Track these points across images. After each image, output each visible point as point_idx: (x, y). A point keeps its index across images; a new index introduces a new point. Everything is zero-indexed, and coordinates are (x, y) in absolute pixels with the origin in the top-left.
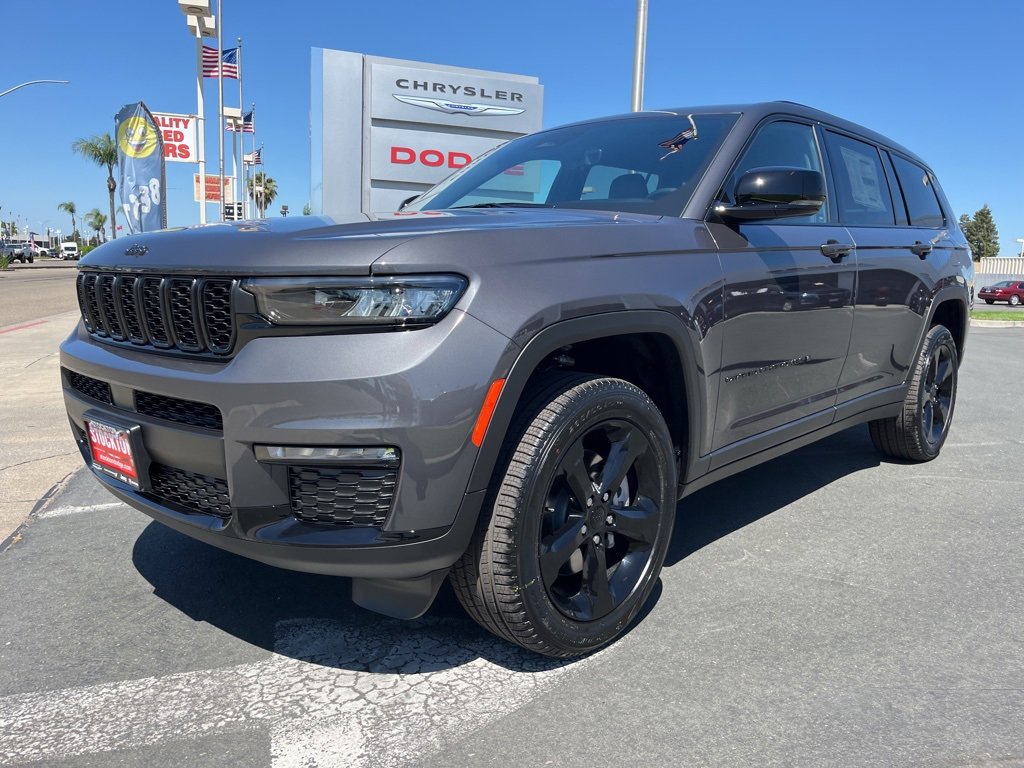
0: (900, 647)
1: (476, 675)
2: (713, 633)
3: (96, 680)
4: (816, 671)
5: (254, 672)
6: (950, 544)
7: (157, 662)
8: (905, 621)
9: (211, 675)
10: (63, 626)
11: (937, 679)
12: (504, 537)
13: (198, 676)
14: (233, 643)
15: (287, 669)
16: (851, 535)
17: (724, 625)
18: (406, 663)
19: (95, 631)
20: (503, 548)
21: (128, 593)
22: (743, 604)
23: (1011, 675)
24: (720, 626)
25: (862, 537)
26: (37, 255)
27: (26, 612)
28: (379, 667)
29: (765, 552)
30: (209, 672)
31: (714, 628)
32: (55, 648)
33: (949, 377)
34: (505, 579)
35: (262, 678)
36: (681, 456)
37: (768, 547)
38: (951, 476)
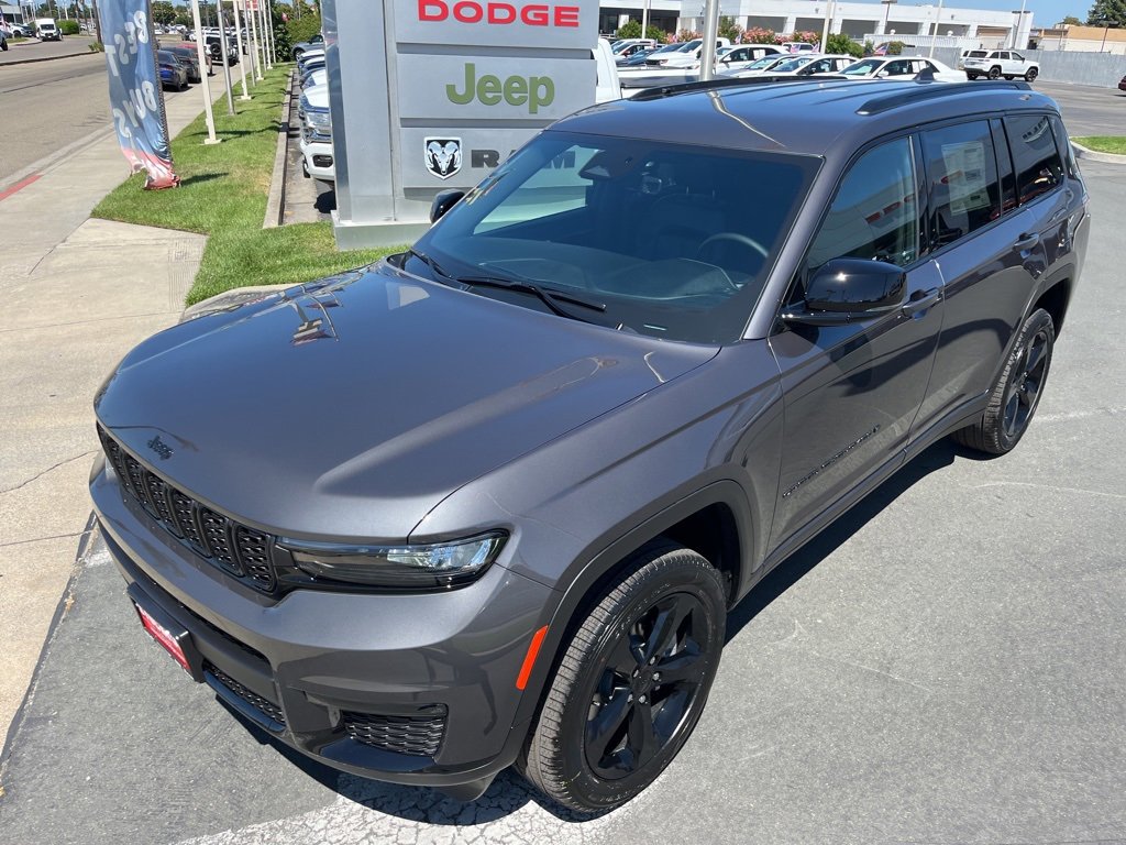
0: (930, 778)
1: (528, 827)
2: (753, 760)
3: (178, 834)
4: (846, 818)
5: (322, 823)
6: (1005, 607)
7: (231, 809)
8: (941, 737)
9: (282, 827)
10: (136, 753)
11: (958, 828)
12: (550, 747)
13: (271, 829)
14: (299, 778)
15: (352, 819)
16: (908, 592)
17: (766, 746)
18: (462, 809)
19: (167, 760)
20: (550, 755)
21: (192, 699)
22: (787, 713)
23: (1029, 822)
24: (761, 748)
25: (918, 595)
26: (10, 36)
27: (97, 729)
28: (438, 815)
29: (816, 624)
30: (280, 823)
31: (755, 751)
32: (131, 785)
33: (1043, 360)
34: (552, 777)
35: (330, 832)
36: (732, 579)
37: (819, 616)
38: (1026, 481)
